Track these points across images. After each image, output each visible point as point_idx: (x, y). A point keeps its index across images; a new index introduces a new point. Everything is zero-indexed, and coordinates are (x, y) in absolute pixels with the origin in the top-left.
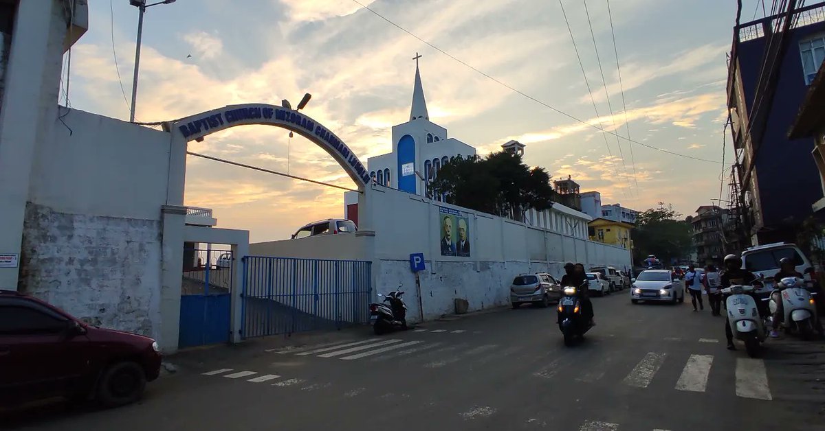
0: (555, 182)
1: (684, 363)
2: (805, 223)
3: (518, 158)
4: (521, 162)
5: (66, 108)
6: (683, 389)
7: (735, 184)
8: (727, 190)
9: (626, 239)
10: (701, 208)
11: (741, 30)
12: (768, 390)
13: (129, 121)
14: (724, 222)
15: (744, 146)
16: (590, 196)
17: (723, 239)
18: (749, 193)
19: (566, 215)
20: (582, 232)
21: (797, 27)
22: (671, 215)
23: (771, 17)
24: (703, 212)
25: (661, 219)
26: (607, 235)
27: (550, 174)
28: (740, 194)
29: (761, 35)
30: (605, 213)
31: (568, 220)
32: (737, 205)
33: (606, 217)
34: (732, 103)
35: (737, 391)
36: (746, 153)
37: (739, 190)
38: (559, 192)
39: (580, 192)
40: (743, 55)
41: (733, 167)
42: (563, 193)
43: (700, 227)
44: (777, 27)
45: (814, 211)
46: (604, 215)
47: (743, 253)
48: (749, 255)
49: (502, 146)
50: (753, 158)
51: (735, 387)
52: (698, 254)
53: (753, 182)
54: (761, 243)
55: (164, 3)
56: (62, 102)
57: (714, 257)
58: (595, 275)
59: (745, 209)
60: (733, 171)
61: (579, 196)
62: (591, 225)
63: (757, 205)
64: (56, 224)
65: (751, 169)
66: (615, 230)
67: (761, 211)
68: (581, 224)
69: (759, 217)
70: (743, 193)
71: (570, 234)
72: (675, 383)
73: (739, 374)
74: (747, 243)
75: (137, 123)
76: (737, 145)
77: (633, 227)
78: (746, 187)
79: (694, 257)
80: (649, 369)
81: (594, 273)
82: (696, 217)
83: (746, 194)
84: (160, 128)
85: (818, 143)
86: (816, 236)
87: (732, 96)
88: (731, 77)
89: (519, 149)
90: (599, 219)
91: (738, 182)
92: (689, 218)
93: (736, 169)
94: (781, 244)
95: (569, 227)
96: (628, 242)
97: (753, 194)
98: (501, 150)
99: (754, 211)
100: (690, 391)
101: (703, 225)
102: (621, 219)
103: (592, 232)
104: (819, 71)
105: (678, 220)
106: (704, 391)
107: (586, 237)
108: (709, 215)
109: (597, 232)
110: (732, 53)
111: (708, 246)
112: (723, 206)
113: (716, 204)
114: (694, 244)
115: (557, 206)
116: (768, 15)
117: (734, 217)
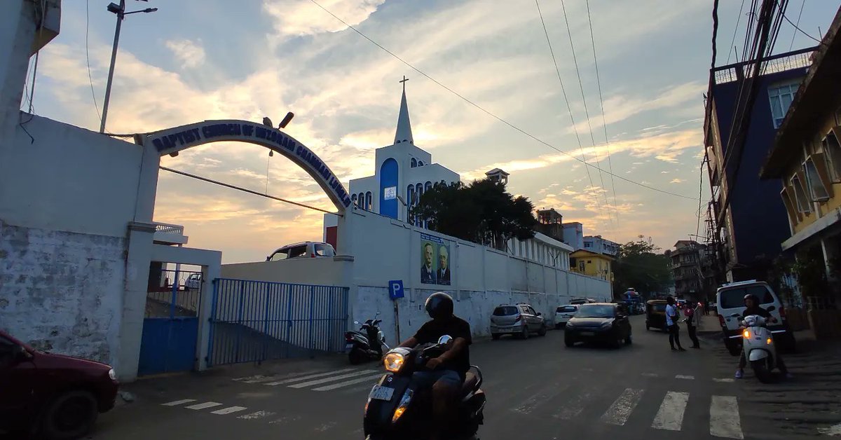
0: (538, 212)
1: (661, 402)
2: (775, 261)
3: (502, 186)
4: (504, 191)
5: (29, 114)
6: (660, 427)
7: (711, 221)
8: (704, 226)
9: (606, 272)
10: (679, 242)
11: (717, 73)
12: (740, 429)
13: (99, 131)
14: (701, 257)
15: (719, 184)
16: (571, 227)
17: (700, 273)
18: (724, 230)
19: (548, 246)
20: (563, 263)
21: (766, 73)
22: (650, 248)
23: (742, 63)
24: (682, 246)
25: (641, 252)
26: (588, 266)
27: (533, 204)
28: (715, 231)
29: (734, 79)
30: (587, 244)
31: (550, 251)
32: (713, 241)
33: (588, 249)
34: (709, 141)
35: (711, 430)
36: (721, 191)
37: (715, 227)
38: (541, 221)
39: (563, 222)
40: (718, 96)
41: (710, 204)
42: (546, 223)
43: (678, 261)
44: (749, 72)
45: (784, 250)
46: (585, 246)
47: (719, 289)
48: (724, 292)
49: (487, 174)
50: (728, 197)
51: (709, 426)
52: (677, 287)
53: (729, 220)
54: (735, 280)
55: (144, 11)
56: (24, 108)
57: (691, 291)
58: (575, 307)
59: (720, 245)
60: (710, 208)
61: (562, 226)
62: (573, 255)
63: (732, 243)
64: (8, 238)
65: (726, 207)
66: (596, 262)
67: (735, 248)
68: (562, 255)
69: (733, 253)
70: (719, 229)
71: (551, 265)
72: (652, 420)
73: (714, 412)
74: (721, 279)
75: (107, 134)
76: (713, 183)
77: (614, 259)
78: (721, 224)
79: (672, 291)
80: (627, 406)
81: (574, 305)
82: (675, 252)
83: (722, 231)
84: (132, 140)
85: (786, 185)
86: (785, 274)
87: (708, 135)
88: (708, 116)
89: (503, 177)
90: (580, 250)
91: (714, 219)
92: (668, 252)
93: (712, 206)
94: (753, 281)
95: (551, 257)
96: (609, 274)
97: (728, 232)
98: (485, 177)
99: (730, 248)
100: (666, 430)
101: (681, 260)
102: (602, 251)
103: (573, 263)
104: (786, 116)
105: (657, 254)
106: (679, 429)
107: (568, 268)
108: (687, 250)
109: (578, 264)
110: (708, 93)
111: (687, 280)
112: (700, 241)
113: (694, 239)
114: (672, 279)
115: (539, 236)
116: (740, 61)
117: (711, 252)
